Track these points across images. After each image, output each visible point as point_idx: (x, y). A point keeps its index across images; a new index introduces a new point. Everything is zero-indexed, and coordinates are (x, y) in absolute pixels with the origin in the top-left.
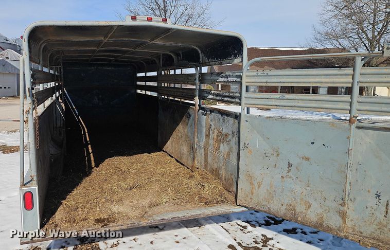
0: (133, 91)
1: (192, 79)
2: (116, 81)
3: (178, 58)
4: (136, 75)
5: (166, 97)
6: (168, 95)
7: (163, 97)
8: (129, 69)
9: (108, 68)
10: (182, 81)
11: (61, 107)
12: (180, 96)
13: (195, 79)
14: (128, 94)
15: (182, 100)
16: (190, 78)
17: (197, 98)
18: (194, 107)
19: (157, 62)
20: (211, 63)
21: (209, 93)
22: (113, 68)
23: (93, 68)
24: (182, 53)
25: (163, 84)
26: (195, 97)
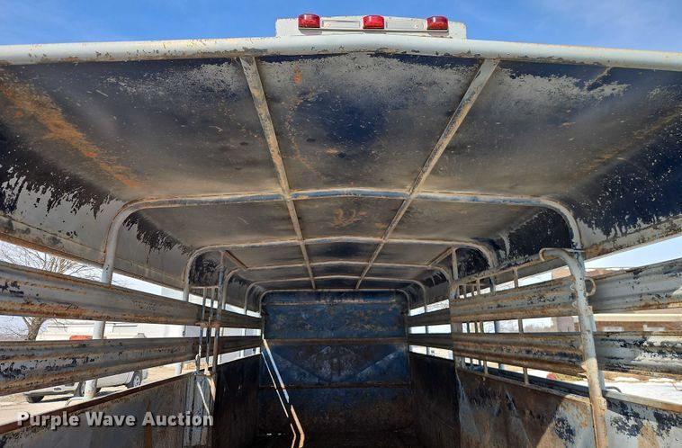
0: (403, 349)
1: (562, 295)
2: (367, 327)
3: (499, 256)
4: (407, 312)
5: (475, 362)
6: (481, 356)
7: (468, 361)
8: (394, 301)
9: (352, 301)
10: (521, 310)
11: (206, 386)
12: (521, 359)
13: (574, 296)
14: (391, 356)
15: (532, 372)
16: (550, 295)
17: (591, 365)
18: (586, 401)
19: (448, 276)
20: (620, 241)
21: (639, 345)
22: (362, 301)
23: (323, 301)
24: (511, 236)
25: (465, 325)
26: (581, 358)
